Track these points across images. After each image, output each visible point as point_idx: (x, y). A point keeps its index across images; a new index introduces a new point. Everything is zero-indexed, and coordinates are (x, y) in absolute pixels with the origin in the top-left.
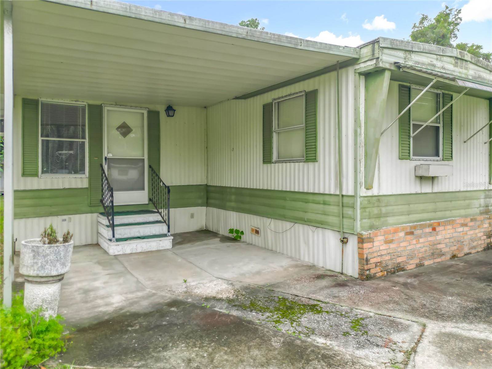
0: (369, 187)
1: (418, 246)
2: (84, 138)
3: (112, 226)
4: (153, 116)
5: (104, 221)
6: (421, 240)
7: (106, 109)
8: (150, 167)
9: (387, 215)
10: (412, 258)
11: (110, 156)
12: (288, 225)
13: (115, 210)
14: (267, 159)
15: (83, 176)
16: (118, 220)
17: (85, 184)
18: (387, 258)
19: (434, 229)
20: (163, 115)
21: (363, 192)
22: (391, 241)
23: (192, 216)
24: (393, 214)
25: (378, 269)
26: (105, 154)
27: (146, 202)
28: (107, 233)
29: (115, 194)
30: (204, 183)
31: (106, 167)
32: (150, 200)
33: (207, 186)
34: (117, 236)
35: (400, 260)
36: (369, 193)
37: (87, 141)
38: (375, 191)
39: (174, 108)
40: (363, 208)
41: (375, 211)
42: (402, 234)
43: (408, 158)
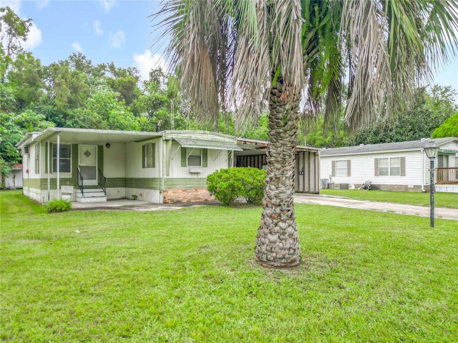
0: (168, 175)
1: (188, 195)
2: (70, 157)
3: (82, 192)
4: (100, 148)
5: (79, 191)
6: (190, 193)
7: (79, 146)
8: (99, 170)
9: (175, 185)
10: (185, 199)
11: (81, 165)
12: (149, 190)
13: (84, 187)
14: (144, 167)
15: (70, 173)
16: (85, 190)
17: (71, 177)
18: (174, 198)
19: (196, 190)
20: (105, 148)
21: (165, 177)
22: (176, 193)
23: (119, 191)
24: (178, 184)
25: (170, 201)
26: (79, 164)
27: (97, 184)
28: (80, 195)
29: (83, 181)
30: (124, 177)
31: (79, 170)
32: (99, 184)
33: (125, 178)
34: (84, 196)
35: (179, 199)
36: (168, 177)
37: (71, 159)
38: (170, 177)
39: (110, 144)
40: (165, 182)
41: (171, 183)
42: (181, 191)
43: (185, 166)
